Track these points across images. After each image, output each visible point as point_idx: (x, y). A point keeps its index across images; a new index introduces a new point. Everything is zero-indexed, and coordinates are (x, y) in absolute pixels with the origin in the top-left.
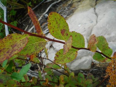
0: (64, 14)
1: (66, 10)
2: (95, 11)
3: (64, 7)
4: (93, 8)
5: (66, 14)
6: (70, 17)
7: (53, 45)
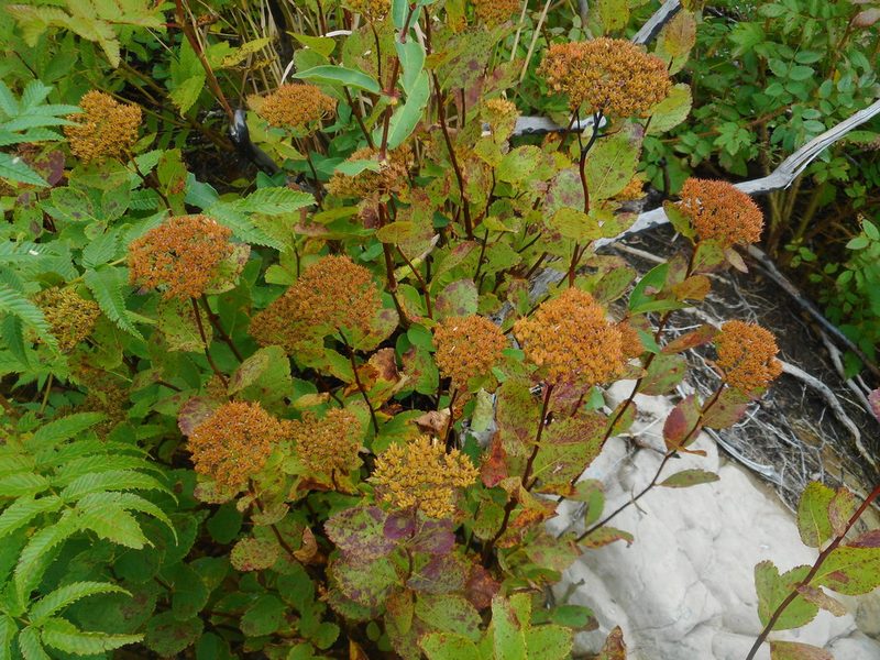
0: (790, 471)
1: (808, 478)
2: (840, 637)
3: (824, 457)
4: (854, 627)
5: (790, 482)
6: (782, 511)
7: (642, 453)
